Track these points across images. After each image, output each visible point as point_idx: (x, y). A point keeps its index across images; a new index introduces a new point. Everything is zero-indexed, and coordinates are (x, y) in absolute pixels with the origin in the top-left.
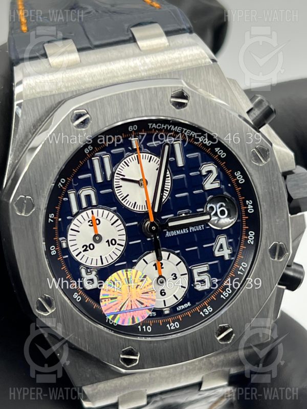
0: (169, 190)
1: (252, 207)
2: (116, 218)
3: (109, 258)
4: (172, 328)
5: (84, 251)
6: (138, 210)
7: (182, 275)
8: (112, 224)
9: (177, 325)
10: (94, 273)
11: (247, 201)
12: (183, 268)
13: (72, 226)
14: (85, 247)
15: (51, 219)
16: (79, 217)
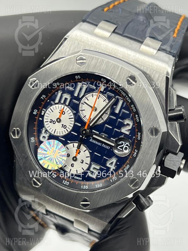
0: (104, 120)
1: (136, 154)
2: (73, 117)
3: (59, 133)
4: (64, 183)
5: (50, 122)
6: (85, 120)
7: (86, 163)
8: (69, 119)
9: (68, 184)
10: (48, 135)
11: (136, 150)
12: (88, 160)
13: (51, 107)
14: (51, 121)
15: (43, 97)
16: (57, 105)
